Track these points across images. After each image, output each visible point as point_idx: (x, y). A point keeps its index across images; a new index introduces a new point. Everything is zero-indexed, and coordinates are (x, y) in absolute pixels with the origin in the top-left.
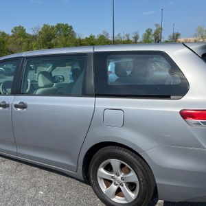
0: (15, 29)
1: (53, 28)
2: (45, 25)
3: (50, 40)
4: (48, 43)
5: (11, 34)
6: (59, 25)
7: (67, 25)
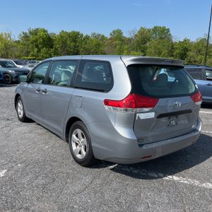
0: (114, 32)
1: (149, 31)
2: (141, 28)
3: (145, 43)
4: (142, 46)
5: (109, 37)
6: (155, 28)
7: (164, 27)
